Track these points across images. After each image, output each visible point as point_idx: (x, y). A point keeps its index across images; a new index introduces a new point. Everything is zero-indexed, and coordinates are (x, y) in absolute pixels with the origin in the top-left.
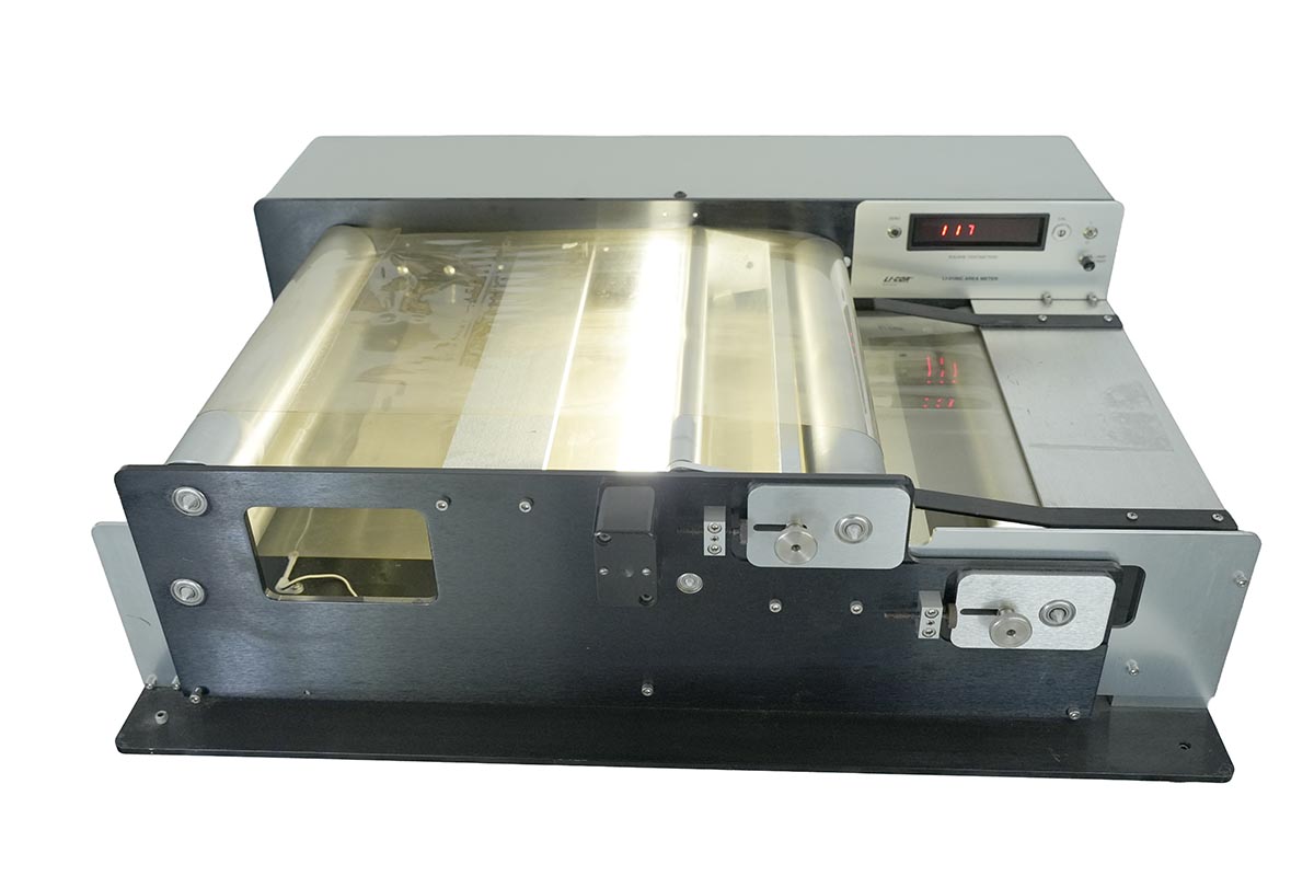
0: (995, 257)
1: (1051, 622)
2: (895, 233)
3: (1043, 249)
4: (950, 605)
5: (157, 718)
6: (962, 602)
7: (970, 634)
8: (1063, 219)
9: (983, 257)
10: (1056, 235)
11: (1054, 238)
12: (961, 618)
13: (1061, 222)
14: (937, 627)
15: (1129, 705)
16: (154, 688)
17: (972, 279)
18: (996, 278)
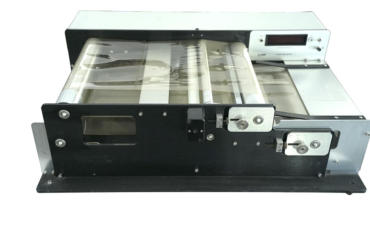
0: (291, 48)
1: (314, 147)
2: (262, 41)
3: (305, 45)
4: (285, 142)
5: (48, 182)
6: (288, 141)
7: (290, 151)
8: (312, 36)
9: (287, 48)
10: (310, 40)
11: (309, 42)
12: (288, 146)
13: (311, 37)
14: (281, 148)
15: (335, 173)
16: (46, 175)
17: (284, 54)
18: (291, 54)
